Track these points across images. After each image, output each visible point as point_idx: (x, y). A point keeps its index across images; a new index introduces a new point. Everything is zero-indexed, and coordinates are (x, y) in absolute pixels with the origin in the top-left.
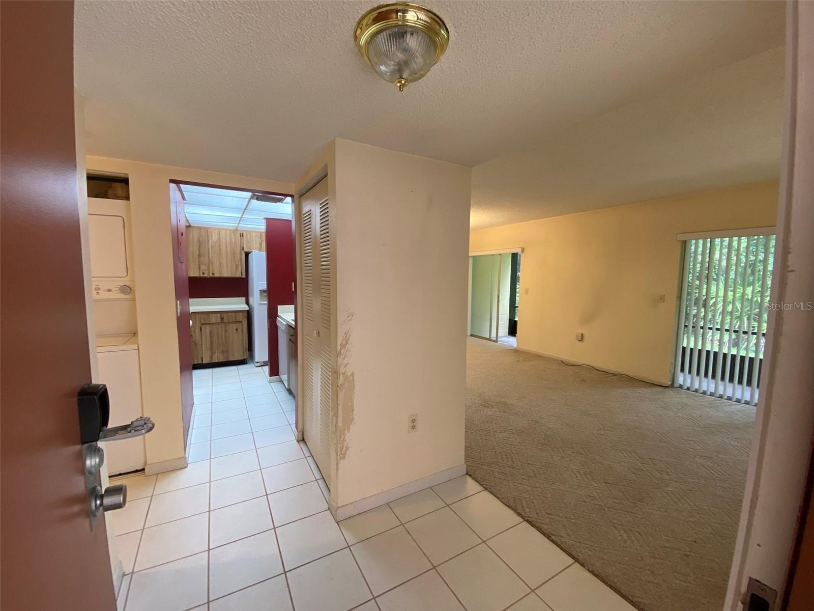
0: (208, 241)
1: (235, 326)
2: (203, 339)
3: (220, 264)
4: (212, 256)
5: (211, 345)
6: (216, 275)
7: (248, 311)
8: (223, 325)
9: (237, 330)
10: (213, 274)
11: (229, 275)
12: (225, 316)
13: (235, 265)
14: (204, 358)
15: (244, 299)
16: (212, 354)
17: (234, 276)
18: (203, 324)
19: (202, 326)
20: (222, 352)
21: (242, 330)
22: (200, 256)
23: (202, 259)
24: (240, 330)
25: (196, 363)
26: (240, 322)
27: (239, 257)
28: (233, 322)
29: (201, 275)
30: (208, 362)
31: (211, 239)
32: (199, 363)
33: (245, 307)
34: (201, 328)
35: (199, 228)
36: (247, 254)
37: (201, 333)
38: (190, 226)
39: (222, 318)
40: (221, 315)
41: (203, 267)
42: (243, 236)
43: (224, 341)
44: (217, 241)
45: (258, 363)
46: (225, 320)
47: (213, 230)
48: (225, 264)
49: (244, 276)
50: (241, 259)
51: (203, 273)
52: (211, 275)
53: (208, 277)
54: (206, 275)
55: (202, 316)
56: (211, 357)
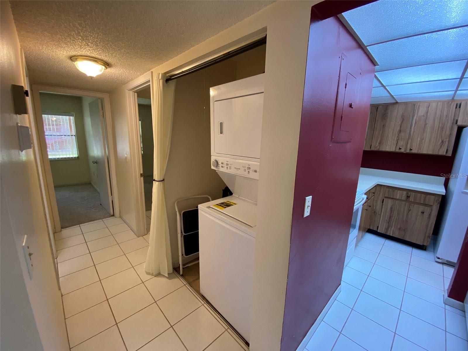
0: (413, 116)
1: (422, 208)
2: (383, 210)
3: (422, 139)
4: (414, 132)
5: (390, 218)
6: (414, 151)
7: (443, 196)
8: (407, 204)
9: (423, 213)
10: (411, 150)
11: (430, 152)
12: (412, 195)
13: (441, 141)
14: (379, 227)
15: (443, 179)
16: (388, 227)
17: (436, 153)
18: (386, 197)
19: (385, 199)
20: (400, 229)
21: (430, 215)
22: (400, 131)
23: (402, 134)
24: (426, 215)
25: (371, 228)
26: (430, 206)
27: (448, 133)
28: (420, 204)
29: (397, 150)
30: (383, 233)
31: (418, 113)
32: (375, 229)
33: (441, 190)
34: (383, 200)
35: (406, 104)
36: (460, 129)
37: (383, 205)
38: (397, 103)
39: (408, 197)
40: (407, 193)
41: (401, 143)
42: (460, 107)
43: (405, 218)
44: (423, 116)
45: (439, 258)
46: (412, 199)
47: (421, 104)
48: (427, 141)
49: (450, 154)
50: (451, 134)
51: (400, 149)
52: (408, 151)
53: (405, 152)
54: (402, 151)
55: (387, 189)
56: (387, 229)
